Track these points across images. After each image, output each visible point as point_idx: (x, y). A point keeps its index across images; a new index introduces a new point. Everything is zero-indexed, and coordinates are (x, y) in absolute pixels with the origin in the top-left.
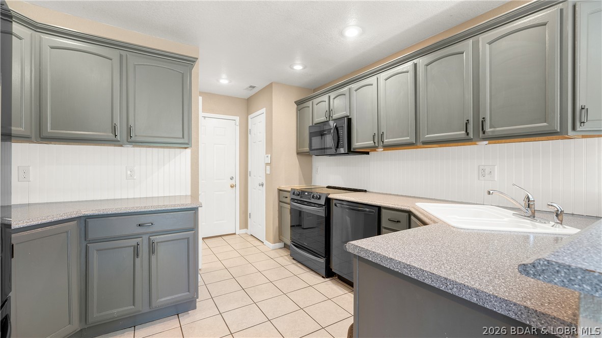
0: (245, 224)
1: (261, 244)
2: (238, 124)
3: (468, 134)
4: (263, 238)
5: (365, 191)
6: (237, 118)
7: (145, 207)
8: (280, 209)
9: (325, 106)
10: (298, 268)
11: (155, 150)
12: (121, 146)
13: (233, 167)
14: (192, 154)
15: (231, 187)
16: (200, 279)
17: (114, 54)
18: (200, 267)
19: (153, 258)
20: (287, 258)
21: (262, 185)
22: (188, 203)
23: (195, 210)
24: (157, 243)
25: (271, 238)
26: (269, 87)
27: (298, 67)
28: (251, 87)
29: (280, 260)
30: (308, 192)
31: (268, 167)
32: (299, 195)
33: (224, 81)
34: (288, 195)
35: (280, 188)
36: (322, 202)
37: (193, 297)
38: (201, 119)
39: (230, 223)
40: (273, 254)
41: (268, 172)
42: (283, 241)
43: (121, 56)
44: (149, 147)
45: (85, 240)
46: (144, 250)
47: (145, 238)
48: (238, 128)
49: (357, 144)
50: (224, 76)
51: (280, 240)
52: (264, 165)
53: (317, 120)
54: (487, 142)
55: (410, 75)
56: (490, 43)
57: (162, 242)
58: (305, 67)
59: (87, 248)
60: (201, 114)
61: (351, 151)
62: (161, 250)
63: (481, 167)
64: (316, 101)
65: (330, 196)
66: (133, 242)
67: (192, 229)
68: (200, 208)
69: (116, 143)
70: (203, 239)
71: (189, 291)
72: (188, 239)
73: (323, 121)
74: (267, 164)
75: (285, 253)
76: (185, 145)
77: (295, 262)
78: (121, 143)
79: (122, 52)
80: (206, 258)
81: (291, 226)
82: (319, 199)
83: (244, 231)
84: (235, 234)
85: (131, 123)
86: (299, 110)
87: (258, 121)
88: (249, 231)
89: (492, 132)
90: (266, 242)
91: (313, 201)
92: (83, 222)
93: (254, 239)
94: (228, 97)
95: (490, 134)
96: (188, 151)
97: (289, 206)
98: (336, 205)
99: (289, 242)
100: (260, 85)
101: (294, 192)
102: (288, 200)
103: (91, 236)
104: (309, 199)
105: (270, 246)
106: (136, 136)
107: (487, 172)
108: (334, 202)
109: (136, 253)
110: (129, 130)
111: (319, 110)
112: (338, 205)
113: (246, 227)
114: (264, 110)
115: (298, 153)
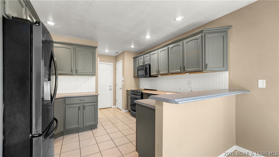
0: (115, 104)
1: (120, 111)
2: (112, 66)
3: (181, 71)
4: (121, 109)
5: (156, 90)
6: (112, 64)
7: (82, 95)
8: (127, 97)
9: (142, 60)
10: (132, 118)
11: (84, 77)
12: (73, 76)
13: (110, 82)
14: (96, 77)
15: (110, 90)
16: (98, 120)
17: (71, 47)
18: (98, 118)
19: (84, 111)
20: (129, 115)
21: (121, 89)
22: (95, 94)
23: (97, 96)
24: (85, 106)
25: (124, 108)
26: (123, 53)
27: (133, 46)
28: (117, 52)
29: (127, 116)
30: (136, 91)
31: (123, 82)
32: (133, 92)
33: (107, 51)
34: (129, 92)
35: (127, 90)
36: (140, 94)
37: (96, 124)
38: (99, 64)
39: (110, 104)
40: (124, 114)
41: (123, 84)
42: (128, 109)
43: (74, 48)
44: (82, 76)
45: (65, 104)
46: (82, 108)
47: (82, 104)
48: (112, 67)
49: (152, 74)
50: (107, 49)
51: (127, 109)
52: (122, 81)
53: (140, 65)
54: (188, 73)
55: (167, 51)
56: (186, 43)
57: (87, 106)
58: (135, 46)
59: (65, 107)
60: (99, 63)
61: (150, 76)
62: (87, 108)
63: (188, 81)
64: (140, 58)
65: (143, 92)
66: (78, 105)
67: (96, 102)
68: (98, 95)
69: (72, 75)
70: (99, 109)
71: (95, 122)
72: (95, 105)
73: (142, 65)
74: (123, 81)
75: (129, 113)
76: (94, 75)
77: (132, 116)
78: (73, 75)
79: (74, 47)
80: (100, 115)
81: (131, 105)
82: (139, 93)
83: (114, 106)
84: (111, 107)
85: (77, 69)
86: (134, 61)
87: (120, 65)
88: (117, 106)
89: (187, 70)
90: (122, 110)
91: (137, 94)
92: (64, 99)
93: (118, 109)
94: (108, 56)
95: (186, 71)
96: (95, 77)
97: (130, 96)
98: (144, 95)
99: (130, 109)
100: (120, 52)
101: (131, 91)
102: (130, 94)
103: (66, 103)
104: (136, 93)
105: (124, 111)
106: (78, 73)
107: (190, 83)
108: (144, 94)
109: (79, 109)
110: (76, 71)
111: (140, 62)
112: (145, 95)
113: (115, 105)
114: (121, 61)
115: (134, 77)
